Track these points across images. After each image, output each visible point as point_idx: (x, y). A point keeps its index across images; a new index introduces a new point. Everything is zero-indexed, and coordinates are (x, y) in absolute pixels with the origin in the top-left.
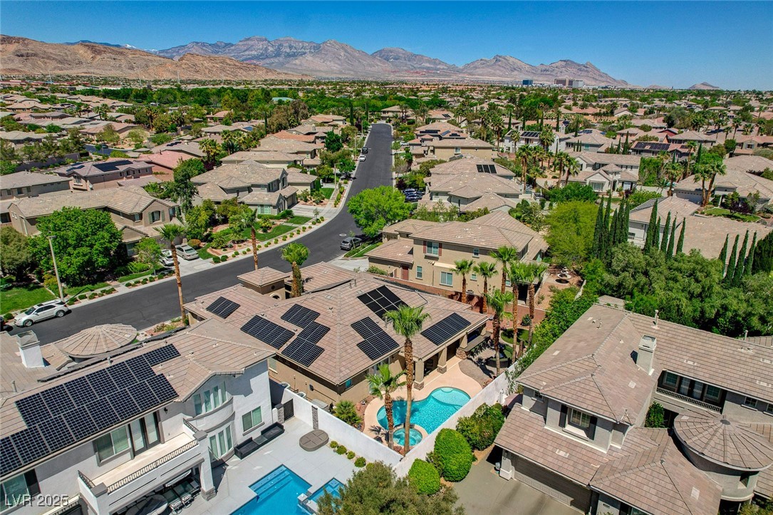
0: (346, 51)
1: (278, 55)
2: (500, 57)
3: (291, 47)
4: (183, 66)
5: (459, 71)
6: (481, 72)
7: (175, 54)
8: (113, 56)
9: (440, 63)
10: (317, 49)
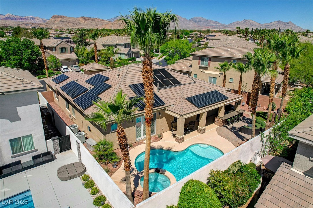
2: (246, 20)
4: (115, 24)
5: (227, 27)
7: (113, 20)
8: (91, 21)
9: (219, 23)
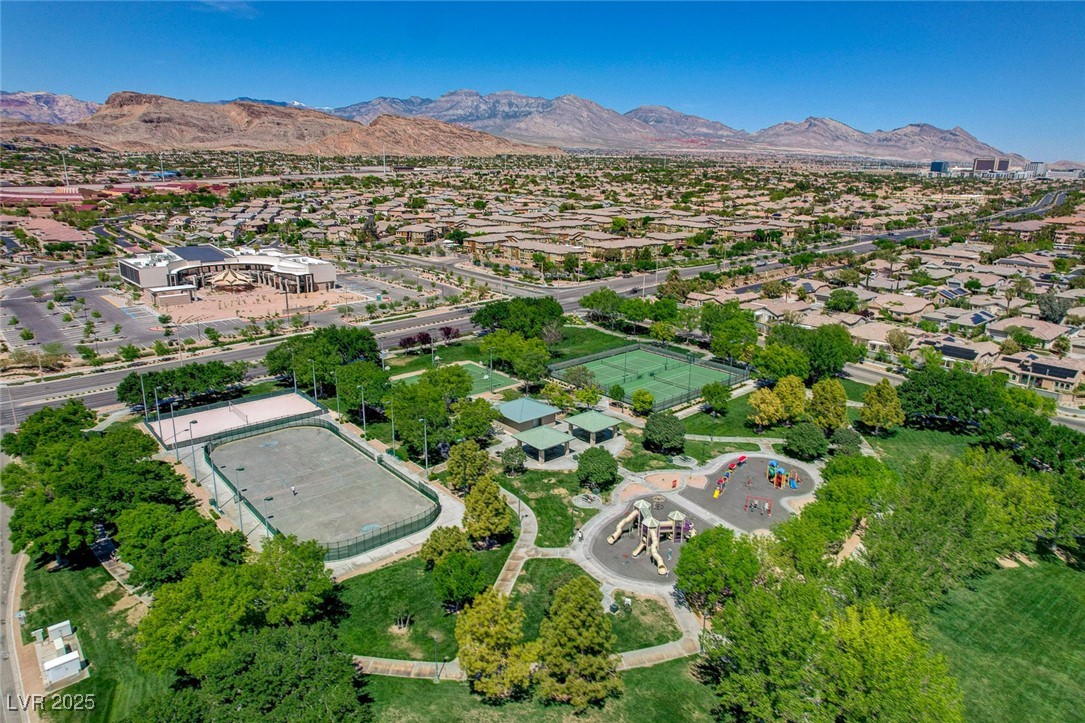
0: (590, 110)
1: (493, 114)
2: (815, 119)
3: (510, 105)
4: (377, 134)
5: (753, 140)
6: (787, 142)
7: (354, 114)
9: (723, 127)
10: (547, 108)
